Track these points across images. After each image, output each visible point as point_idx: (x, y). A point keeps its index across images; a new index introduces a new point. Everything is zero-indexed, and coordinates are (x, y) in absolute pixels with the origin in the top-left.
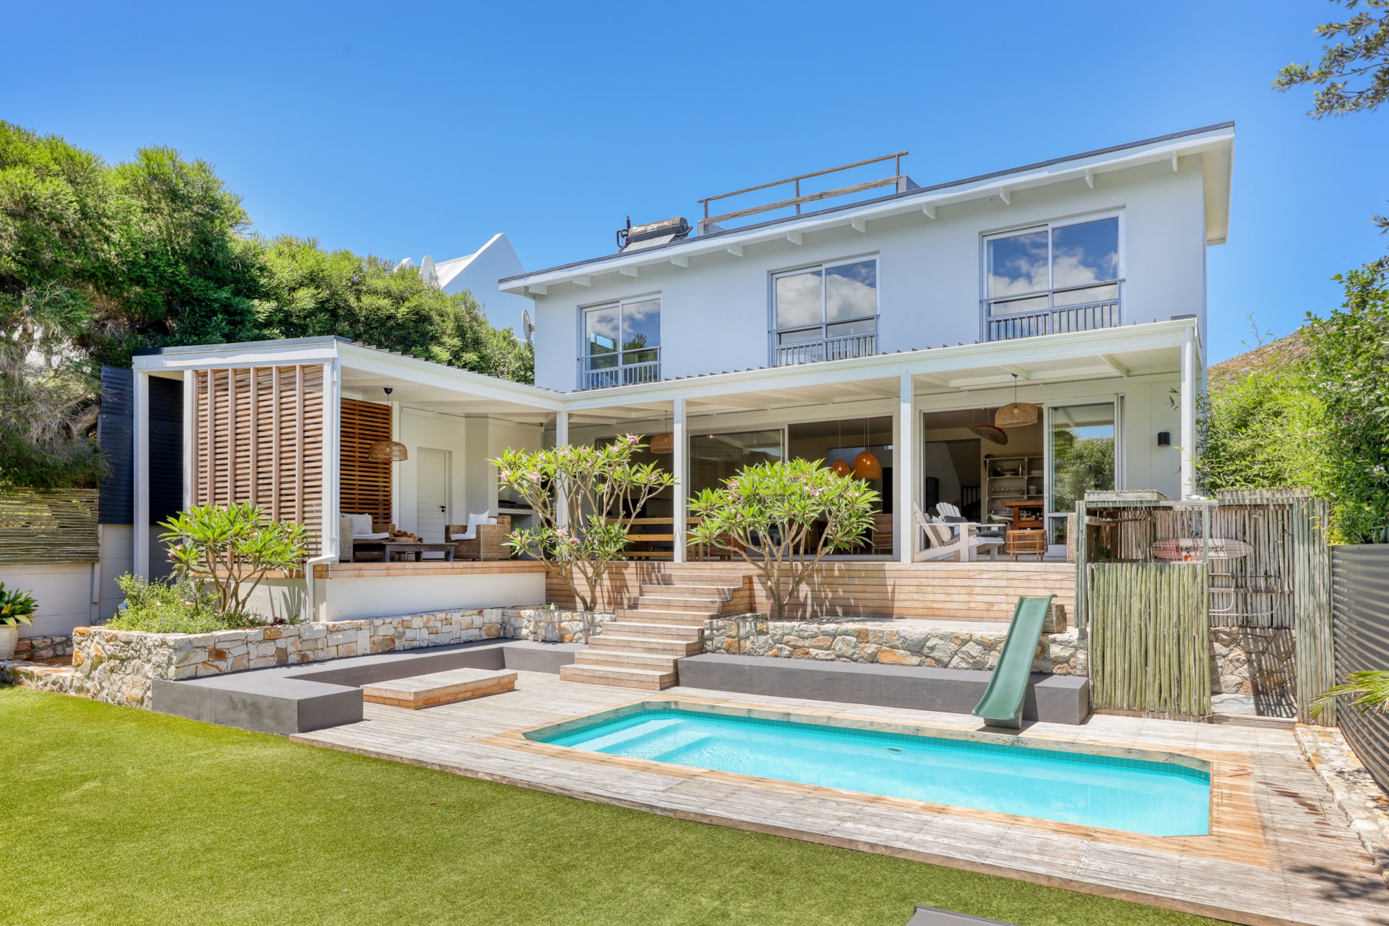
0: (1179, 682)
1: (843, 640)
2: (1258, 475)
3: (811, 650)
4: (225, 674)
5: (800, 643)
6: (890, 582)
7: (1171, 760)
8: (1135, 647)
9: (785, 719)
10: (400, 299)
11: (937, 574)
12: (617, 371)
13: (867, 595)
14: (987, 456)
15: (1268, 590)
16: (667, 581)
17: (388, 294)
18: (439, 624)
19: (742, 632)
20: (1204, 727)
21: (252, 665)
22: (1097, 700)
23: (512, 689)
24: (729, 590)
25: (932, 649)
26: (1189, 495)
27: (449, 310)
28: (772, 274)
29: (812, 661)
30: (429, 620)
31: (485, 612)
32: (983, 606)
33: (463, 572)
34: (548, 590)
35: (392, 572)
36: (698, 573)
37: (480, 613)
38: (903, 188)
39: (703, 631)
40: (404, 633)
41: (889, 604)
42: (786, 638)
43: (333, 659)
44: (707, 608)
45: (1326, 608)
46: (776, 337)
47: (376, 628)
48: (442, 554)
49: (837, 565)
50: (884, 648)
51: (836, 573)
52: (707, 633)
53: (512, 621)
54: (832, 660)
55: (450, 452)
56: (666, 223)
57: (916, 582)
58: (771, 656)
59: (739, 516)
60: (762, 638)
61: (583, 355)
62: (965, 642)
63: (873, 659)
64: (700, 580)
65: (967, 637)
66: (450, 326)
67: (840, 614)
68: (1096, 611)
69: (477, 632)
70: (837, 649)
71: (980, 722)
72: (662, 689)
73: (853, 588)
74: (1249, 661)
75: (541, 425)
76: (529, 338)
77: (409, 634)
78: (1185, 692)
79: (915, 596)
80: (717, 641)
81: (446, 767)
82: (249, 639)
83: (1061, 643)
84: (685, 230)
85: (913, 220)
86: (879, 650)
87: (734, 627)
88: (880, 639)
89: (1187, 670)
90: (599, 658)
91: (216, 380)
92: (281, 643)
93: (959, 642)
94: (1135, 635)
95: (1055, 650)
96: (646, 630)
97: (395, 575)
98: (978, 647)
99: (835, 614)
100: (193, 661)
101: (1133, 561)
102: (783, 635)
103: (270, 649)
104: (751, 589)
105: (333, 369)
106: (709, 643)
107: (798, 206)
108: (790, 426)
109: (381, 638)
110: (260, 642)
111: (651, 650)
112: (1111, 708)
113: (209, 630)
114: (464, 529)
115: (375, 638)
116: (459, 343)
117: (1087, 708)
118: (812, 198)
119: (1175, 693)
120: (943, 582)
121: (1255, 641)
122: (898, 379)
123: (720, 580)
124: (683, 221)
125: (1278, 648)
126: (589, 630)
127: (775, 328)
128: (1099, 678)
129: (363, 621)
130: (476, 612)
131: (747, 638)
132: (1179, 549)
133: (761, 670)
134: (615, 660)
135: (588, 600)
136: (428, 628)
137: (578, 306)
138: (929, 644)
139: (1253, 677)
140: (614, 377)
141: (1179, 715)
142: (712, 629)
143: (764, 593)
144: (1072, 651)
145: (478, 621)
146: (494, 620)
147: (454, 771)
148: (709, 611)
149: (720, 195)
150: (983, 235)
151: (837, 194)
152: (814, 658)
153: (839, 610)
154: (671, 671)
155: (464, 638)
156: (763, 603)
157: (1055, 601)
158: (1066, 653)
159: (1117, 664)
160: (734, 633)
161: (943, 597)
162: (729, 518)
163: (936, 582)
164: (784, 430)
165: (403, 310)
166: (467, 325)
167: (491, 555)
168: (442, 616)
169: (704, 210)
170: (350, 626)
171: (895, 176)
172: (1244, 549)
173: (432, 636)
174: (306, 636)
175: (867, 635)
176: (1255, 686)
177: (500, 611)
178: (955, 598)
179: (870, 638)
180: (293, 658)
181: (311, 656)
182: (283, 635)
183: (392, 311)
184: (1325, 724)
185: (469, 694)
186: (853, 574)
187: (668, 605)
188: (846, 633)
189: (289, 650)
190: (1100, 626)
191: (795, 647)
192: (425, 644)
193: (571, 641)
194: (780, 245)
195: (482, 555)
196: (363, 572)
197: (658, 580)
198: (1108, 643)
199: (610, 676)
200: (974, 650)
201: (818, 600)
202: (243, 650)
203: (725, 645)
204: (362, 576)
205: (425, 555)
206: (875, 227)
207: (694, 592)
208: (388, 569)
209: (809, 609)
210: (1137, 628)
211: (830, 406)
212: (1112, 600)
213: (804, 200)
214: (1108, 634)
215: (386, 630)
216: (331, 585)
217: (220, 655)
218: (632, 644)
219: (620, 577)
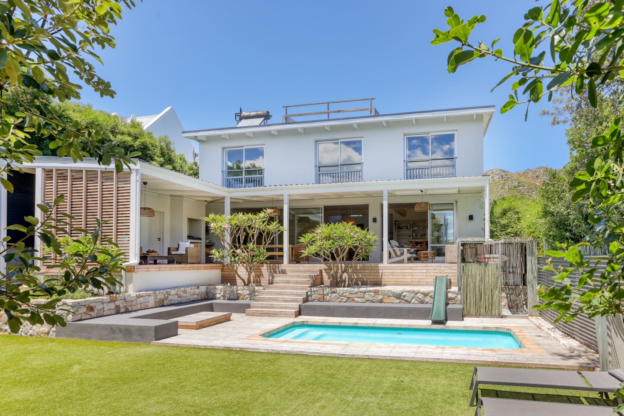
0: (492, 305)
1: (369, 294)
2: (510, 232)
3: (355, 299)
4: (94, 318)
5: (351, 296)
6: (380, 271)
7: (497, 330)
8: (477, 293)
9: (356, 325)
10: (136, 138)
11: (399, 268)
12: (242, 179)
13: (371, 277)
14: (396, 221)
15: (513, 272)
16: (284, 272)
17: (129, 135)
18: (181, 293)
19: (325, 292)
20: (500, 319)
21: (105, 313)
22: (465, 312)
23: (230, 320)
24: (315, 275)
25: (404, 296)
26: (487, 239)
27: (157, 144)
28: (316, 141)
29: (356, 303)
30: (178, 291)
31: (200, 287)
32: (418, 280)
33: (182, 269)
34: (222, 277)
35: (161, 269)
36: (297, 269)
37: (198, 288)
38: (373, 114)
39: (307, 293)
40: (168, 297)
41: (380, 280)
42: (345, 294)
43: (139, 310)
44: (306, 283)
45: (537, 277)
46: (318, 168)
47: (157, 295)
48: (166, 261)
49: (358, 265)
50: (385, 297)
51: (358, 268)
52: (309, 293)
53: (212, 291)
54: (364, 302)
55: (163, 213)
56: (260, 113)
57: (391, 271)
58: (338, 302)
59: (324, 245)
60: (334, 295)
61: (224, 170)
62: (417, 293)
63: (381, 301)
64: (300, 271)
65: (418, 291)
66: (158, 151)
67: (360, 284)
68: (464, 281)
69: (196, 296)
70: (366, 298)
71: (430, 322)
72: (296, 317)
73: (365, 274)
74: (507, 297)
75: (206, 201)
76: (195, 160)
77: (170, 298)
78: (494, 308)
79: (391, 277)
80: (313, 297)
81: (243, 348)
82: (104, 301)
83: (452, 292)
84: (269, 117)
85: (378, 126)
86: (383, 298)
87: (322, 291)
88: (384, 293)
89: (494, 300)
90: (263, 305)
91: (58, 174)
92: (117, 303)
93: (415, 293)
94: (477, 289)
95: (450, 295)
96: (281, 293)
97: (162, 271)
98: (422, 295)
99: (358, 284)
100: (80, 313)
101: (469, 262)
102: (343, 293)
103: (112, 306)
104: (322, 275)
105: (137, 174)
106: (310, 297)
107: (328, 114)
108: (324, 207)
109: (158, 300)
110: (108, 303)
111: (286, 301)
112: (470, 315)
113: (84, 298)
114: (177, 249)
115: (156, 300)
116: (163, 160)
117: (462, 316)
118: (335, 112)
119: (490, 309)
120: (402, 271)
121: (509, 290)
122: (382, 191)
123: (309, 271)
124: (268, 112)
125: (516, 292)
126: (252, 294)
127: (317, 164)
128: (465, 304)
129: (151, 292)
130: (196, 287)
131: (328, 295)
132: (485, 258)
133: (338, 307)
134: (271, 306)
135: (246, 281)
136: (177, 295)
137: (222, 147)
138: (403, 294)
139: (508, 302)
140: (241, 181)
141: (492, 316)
142: (311, 292)
143: (327, 277)
144: (456, 295)
145: (197, 291)
146: (203, 291)
147: (247, 350)
148: (308, 284)
149: (294, 105)
150: (405, 135)
151: (345, 111)
152: (357, 302)
153: (360, 283)
154: (298, 309)
155: (192, 299)
156: (327, 280)
157: (448, 278)
158: (454, 296)
159: (471, 299)
160: (321, 293)
161: (402, 277)
162: (320, 246)
163: (399, 271)
164: (322, 208)
165: (137, 143)
166: (166, 152)
167: (192, 261)
168: (182, 289)
169: (285, 111)
170: (146, 294)
171: (370, 107)
172: (506, 258)
173: (179, 299)
174: (128, 299)
175: (378, 292)
176: (509, 305)
177: (205, 287)
178: (406, 277)
179: (380, 293)
180: (122, 310)
181: (130, 309)
182: (118, 299)
183: (132, 143)
184: (536, 316)
185: (215, 322)
186: (365, 268)
187: (288, 282)
188: (370, 291)
189: (120, 306)
190: (466, 286)
191: (348, 298)
192: (176, 302)
193: (243, 299)
194: (322, 130)
195: (189, 261)
196: (150, 269)
197: (279, 272)
198: (468, 292)
199: (271, 312)
200: (420, 296)
201: (350, 279)
202: (101, 306)
203: (317, 298)
204: (149, 271)
205: (158, 261)
206: (361, 127)
207: (298, 276)
208: (159, 268)
209: (347, 283)
210: (478, 286)
211: (343, 199)
212: (470, 277)
213: (331, 112)
214: (468, 289)
215: (161, 296)
216: (135, 276)
217: (91, 309)
218: (277, 299)
219: (259, 270)
